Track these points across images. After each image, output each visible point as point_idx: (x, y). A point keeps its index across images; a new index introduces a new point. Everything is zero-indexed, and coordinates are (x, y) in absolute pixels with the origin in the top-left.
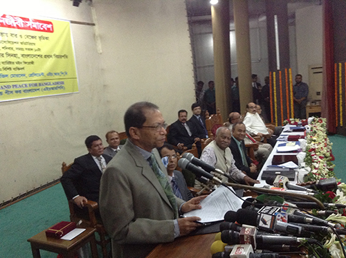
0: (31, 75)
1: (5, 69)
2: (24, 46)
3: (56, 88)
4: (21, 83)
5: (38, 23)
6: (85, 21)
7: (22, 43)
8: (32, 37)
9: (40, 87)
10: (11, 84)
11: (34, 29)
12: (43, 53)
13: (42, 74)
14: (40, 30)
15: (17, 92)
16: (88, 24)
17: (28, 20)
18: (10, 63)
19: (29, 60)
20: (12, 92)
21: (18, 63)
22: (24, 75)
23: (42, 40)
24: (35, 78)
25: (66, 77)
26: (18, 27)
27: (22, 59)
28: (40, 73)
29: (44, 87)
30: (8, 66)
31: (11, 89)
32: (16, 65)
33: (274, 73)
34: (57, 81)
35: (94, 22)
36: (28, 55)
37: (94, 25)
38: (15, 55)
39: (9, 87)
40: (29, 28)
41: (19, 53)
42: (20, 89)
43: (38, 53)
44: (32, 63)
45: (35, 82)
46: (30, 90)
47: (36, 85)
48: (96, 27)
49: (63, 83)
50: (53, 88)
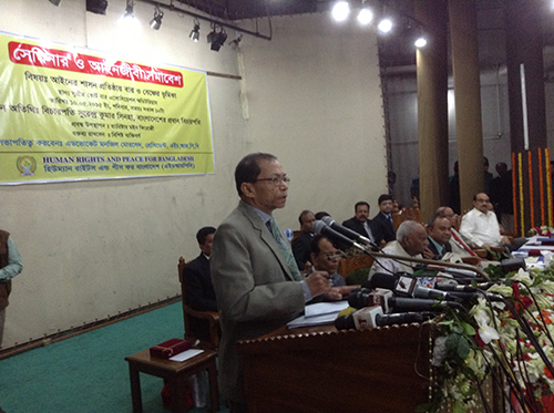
0: (148, 145)
1: (115, 135)
2: (142, 105)
3: (182, 166)
4: (134, 156)
5: (162, 74)
6: (227, 73)
7: (139, 101)
8: (154, 93)
9: (160, 163)
10: (121, 156)
11: (157, 82)
12: (167, 115)
13: (164, 145)
14: (165, 84)
15: (128, 167)
16: (232, 77)
17: (150, 69)
18: (122, 126)
19: (147, 124)
20: (121, 167)
21: (133, 127)
22: (140, 145)
23: (167, 98)
24: (154, 149)
25: (197, 150)
26: (136, 79)
27: (137, 123)
28: (161, 143)
29: (165, 163)
30: (119, 130)
31: (121, 163)
32: (129, 130)
33: (520, 155)
34: (183, 155)
35: (240, 74)
36: (146, 118)
37: (240, 78)
38: (129, 117)
39: (118, 159)
40: (150, 80)
41: (135, 114)
42: (133, 163)
43: (160, 115)
44: (152, 128)
45: (153, 155)
46: (146, 166)
47: (154, 159)
48: (243, 82)
49: (192, 159)
50: (177, 166)
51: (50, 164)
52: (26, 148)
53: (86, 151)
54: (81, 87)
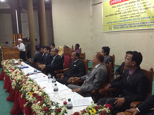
0: (142, 18)
1: (131, 17)
4: (136, 23)
7: (141, 3)
9: (147, 24)
12: (152, 6)
13: (149, 17)
15: (134, 26)
21: (138, 13)
22: (139, 19)
27: (140, 11)
38: (137, 10)
39: (131, 24)
44: (145, 12)
51: (115, 27)
52: (111, 24)
53: (123, 23)
54: (124, 6)
